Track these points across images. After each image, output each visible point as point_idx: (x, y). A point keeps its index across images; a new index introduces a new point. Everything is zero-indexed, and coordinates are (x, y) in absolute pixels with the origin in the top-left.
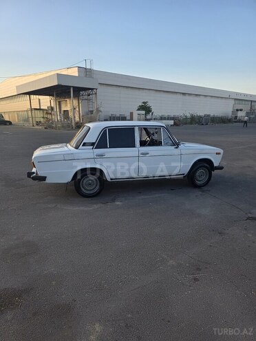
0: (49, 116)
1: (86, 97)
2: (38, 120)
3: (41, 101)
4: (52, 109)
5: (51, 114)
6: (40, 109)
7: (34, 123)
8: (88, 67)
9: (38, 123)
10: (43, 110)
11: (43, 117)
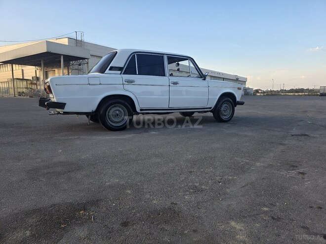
0: (34, 87)
1: (76, 67)
2: (21, 90)
3: (24, 72)
4: (38, 79)
5: (36, 84)
6: (23, 79)
7: (16, 93)
8: (79, 38)
9: (20, 94)
10: (27, 80)
11: (27, 88)
